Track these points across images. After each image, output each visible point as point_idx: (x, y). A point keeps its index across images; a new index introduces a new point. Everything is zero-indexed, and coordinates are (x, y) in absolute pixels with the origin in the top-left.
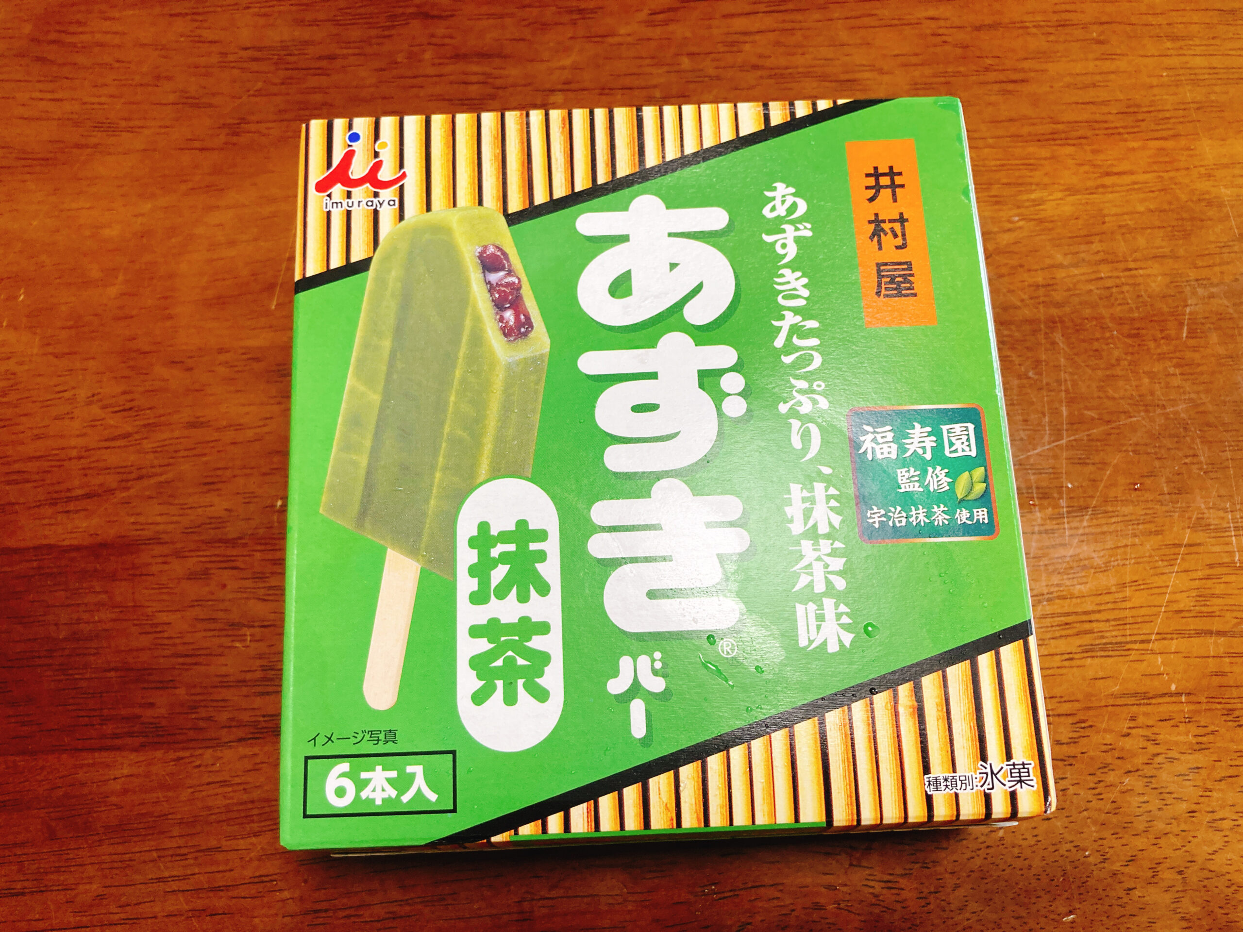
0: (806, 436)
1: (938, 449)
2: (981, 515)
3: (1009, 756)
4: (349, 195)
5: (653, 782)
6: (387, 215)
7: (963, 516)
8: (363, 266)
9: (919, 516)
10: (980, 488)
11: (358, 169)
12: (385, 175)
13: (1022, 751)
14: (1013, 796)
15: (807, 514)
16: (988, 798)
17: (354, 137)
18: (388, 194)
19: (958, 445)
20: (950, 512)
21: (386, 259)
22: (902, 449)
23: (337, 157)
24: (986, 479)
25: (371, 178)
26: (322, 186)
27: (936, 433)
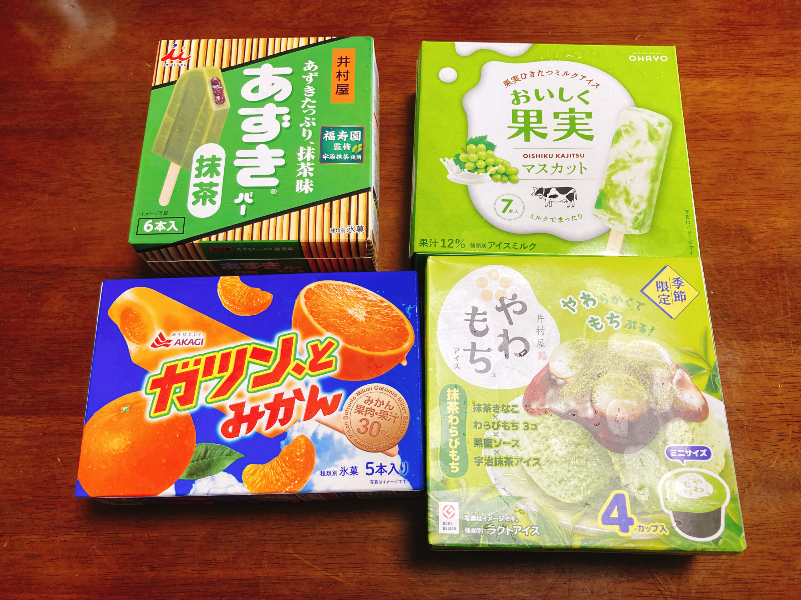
0: (307, 134)
1: (348, 138)
2: (359, 157)
3: (357, 224)
4: (172, 62)
5: (245, 227)
6: (183, 68)
7: (353, 157)
8: (174, 82)
9: (339, 157)
10: (360, 149)
11: (175, 55)
12: (184, 56)
13: (361, 222)
14: (357, 235)
15: (304, 155)
16: (349, 236)
17: (175, 45)
18: (184, 62)
19: (355, 137)
20: (349, 156)
21: (182, 81)
22: (337, 138)
23: (169, 52)
24: (362, 147)
25: (180, 57)
26: (163, 59)
27: (349, 134)
